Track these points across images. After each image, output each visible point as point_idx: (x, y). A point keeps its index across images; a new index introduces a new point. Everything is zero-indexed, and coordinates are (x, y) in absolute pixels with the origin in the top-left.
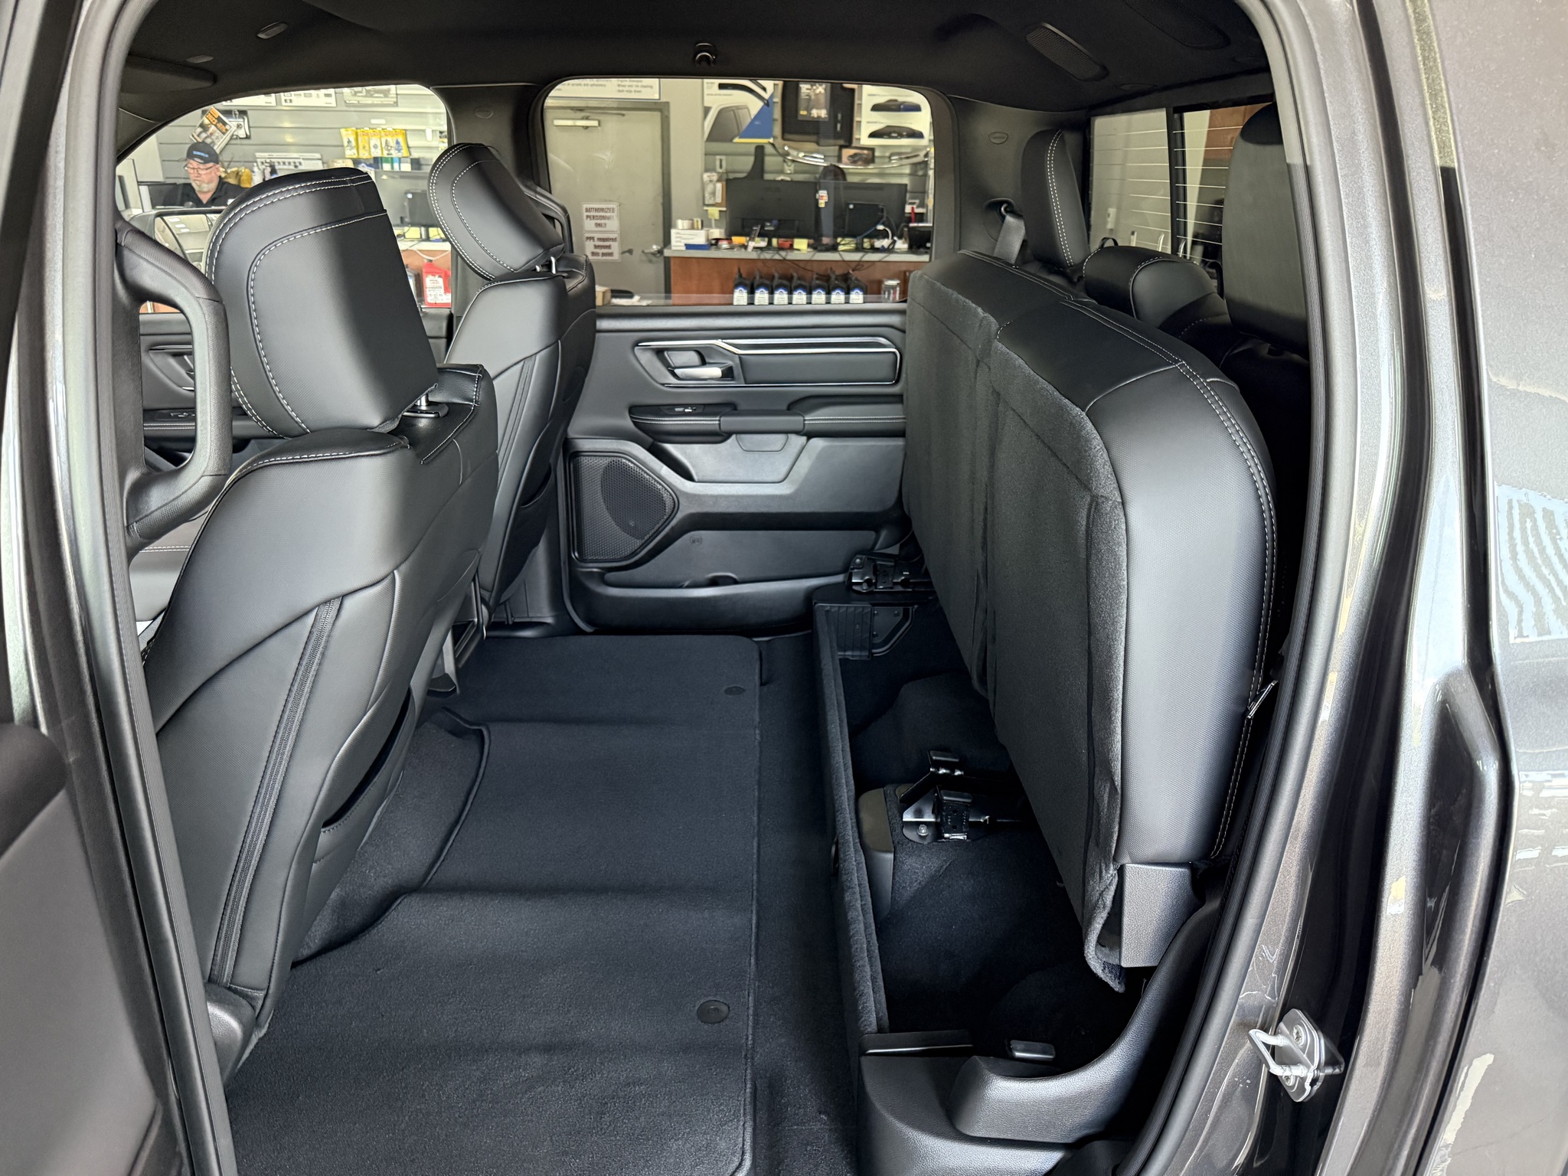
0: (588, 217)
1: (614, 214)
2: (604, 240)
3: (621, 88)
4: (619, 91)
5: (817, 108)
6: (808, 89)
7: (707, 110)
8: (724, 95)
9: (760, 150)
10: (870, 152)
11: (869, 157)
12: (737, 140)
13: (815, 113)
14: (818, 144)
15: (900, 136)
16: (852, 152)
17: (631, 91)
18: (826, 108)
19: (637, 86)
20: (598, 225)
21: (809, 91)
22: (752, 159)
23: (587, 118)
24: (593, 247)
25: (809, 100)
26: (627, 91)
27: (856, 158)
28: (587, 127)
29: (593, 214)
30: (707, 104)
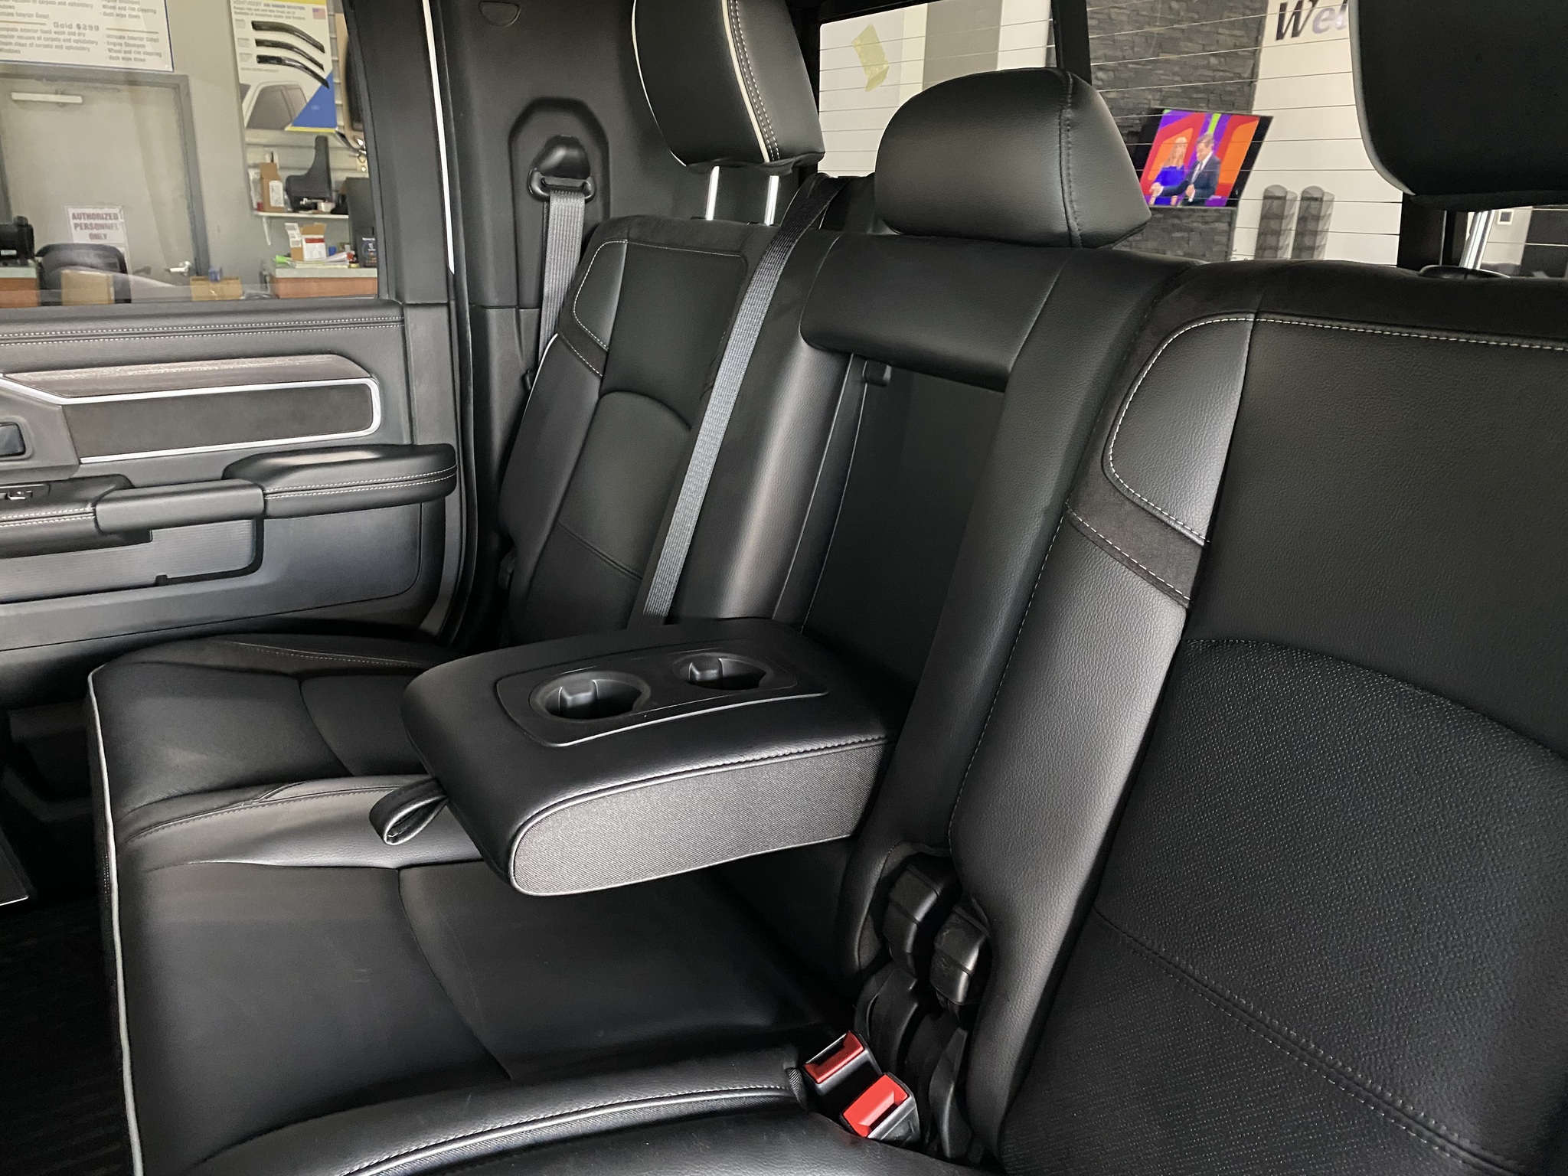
0: (76, 225)
1: (119, 221)
3: (114, 55)
4: (111, 58)
7: (243, 90)
8: (266, 70)
9: (322, 143)
12: (288, 128)
17: (130, 59)
19: (139, 53)
20: (96, 236)
22: (313, 152)
23: (65, 93)
26: (123, 59)
28: (64, 105)
29: (82, 221)
30: (241, 82)
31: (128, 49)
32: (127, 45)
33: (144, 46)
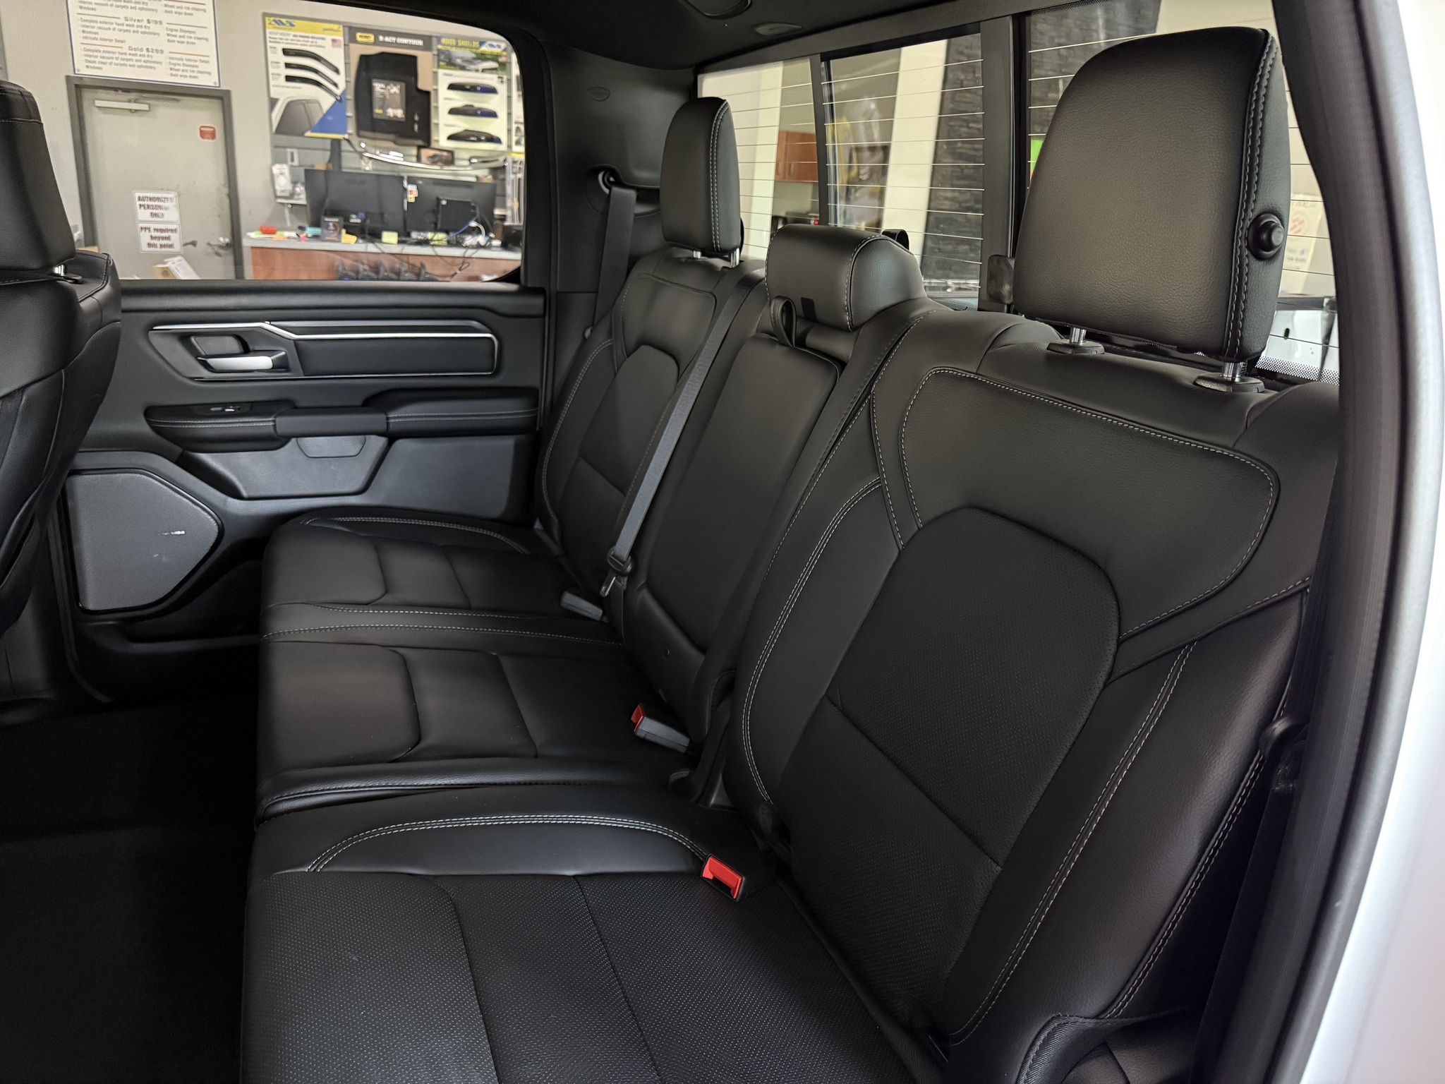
0: (141, 206)
1: (174, 203)
2: (162, 231)
3: (174, 72)
4: (172, 75)
5: (393, 108)
6: (382, 88)
7: (273, 102)
8: (293, 87)
9: (336, 143)
10: (450, 155)
11: (449, 159)
12: (308, 134)
13: (391, 112)
14: (395, 142)
15: (479, 140)
16: (431, 152)
17: (185, 76)
18: (402, 108)
19: (193, 71)
20: (156, 215)
21: (382, 91)
22: (328, 154)
23: (135, 101)
24: (149, 238)
25: (384, 99)
26: (181, 76)
27: (436, 159)
28: (136, 111)
29: (146, 203)
30: (273, 95)
31: (185, 68)
32: (184, 65)
33: (197, 66)
